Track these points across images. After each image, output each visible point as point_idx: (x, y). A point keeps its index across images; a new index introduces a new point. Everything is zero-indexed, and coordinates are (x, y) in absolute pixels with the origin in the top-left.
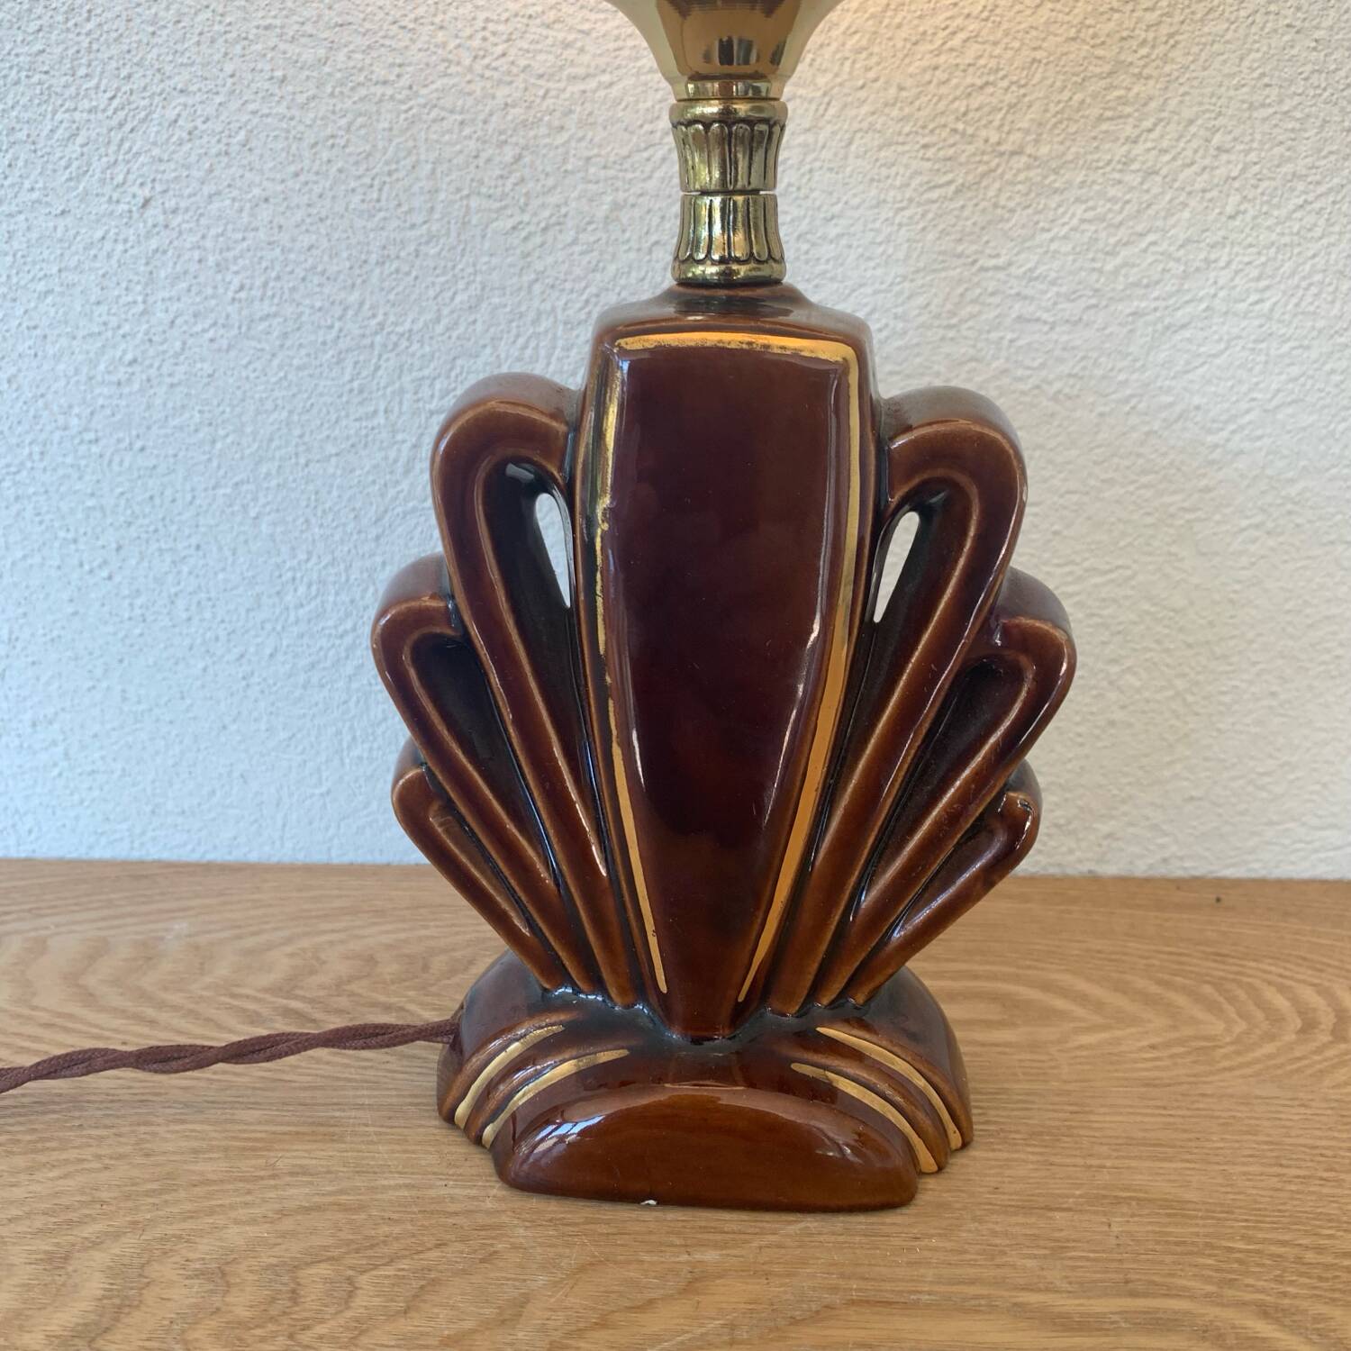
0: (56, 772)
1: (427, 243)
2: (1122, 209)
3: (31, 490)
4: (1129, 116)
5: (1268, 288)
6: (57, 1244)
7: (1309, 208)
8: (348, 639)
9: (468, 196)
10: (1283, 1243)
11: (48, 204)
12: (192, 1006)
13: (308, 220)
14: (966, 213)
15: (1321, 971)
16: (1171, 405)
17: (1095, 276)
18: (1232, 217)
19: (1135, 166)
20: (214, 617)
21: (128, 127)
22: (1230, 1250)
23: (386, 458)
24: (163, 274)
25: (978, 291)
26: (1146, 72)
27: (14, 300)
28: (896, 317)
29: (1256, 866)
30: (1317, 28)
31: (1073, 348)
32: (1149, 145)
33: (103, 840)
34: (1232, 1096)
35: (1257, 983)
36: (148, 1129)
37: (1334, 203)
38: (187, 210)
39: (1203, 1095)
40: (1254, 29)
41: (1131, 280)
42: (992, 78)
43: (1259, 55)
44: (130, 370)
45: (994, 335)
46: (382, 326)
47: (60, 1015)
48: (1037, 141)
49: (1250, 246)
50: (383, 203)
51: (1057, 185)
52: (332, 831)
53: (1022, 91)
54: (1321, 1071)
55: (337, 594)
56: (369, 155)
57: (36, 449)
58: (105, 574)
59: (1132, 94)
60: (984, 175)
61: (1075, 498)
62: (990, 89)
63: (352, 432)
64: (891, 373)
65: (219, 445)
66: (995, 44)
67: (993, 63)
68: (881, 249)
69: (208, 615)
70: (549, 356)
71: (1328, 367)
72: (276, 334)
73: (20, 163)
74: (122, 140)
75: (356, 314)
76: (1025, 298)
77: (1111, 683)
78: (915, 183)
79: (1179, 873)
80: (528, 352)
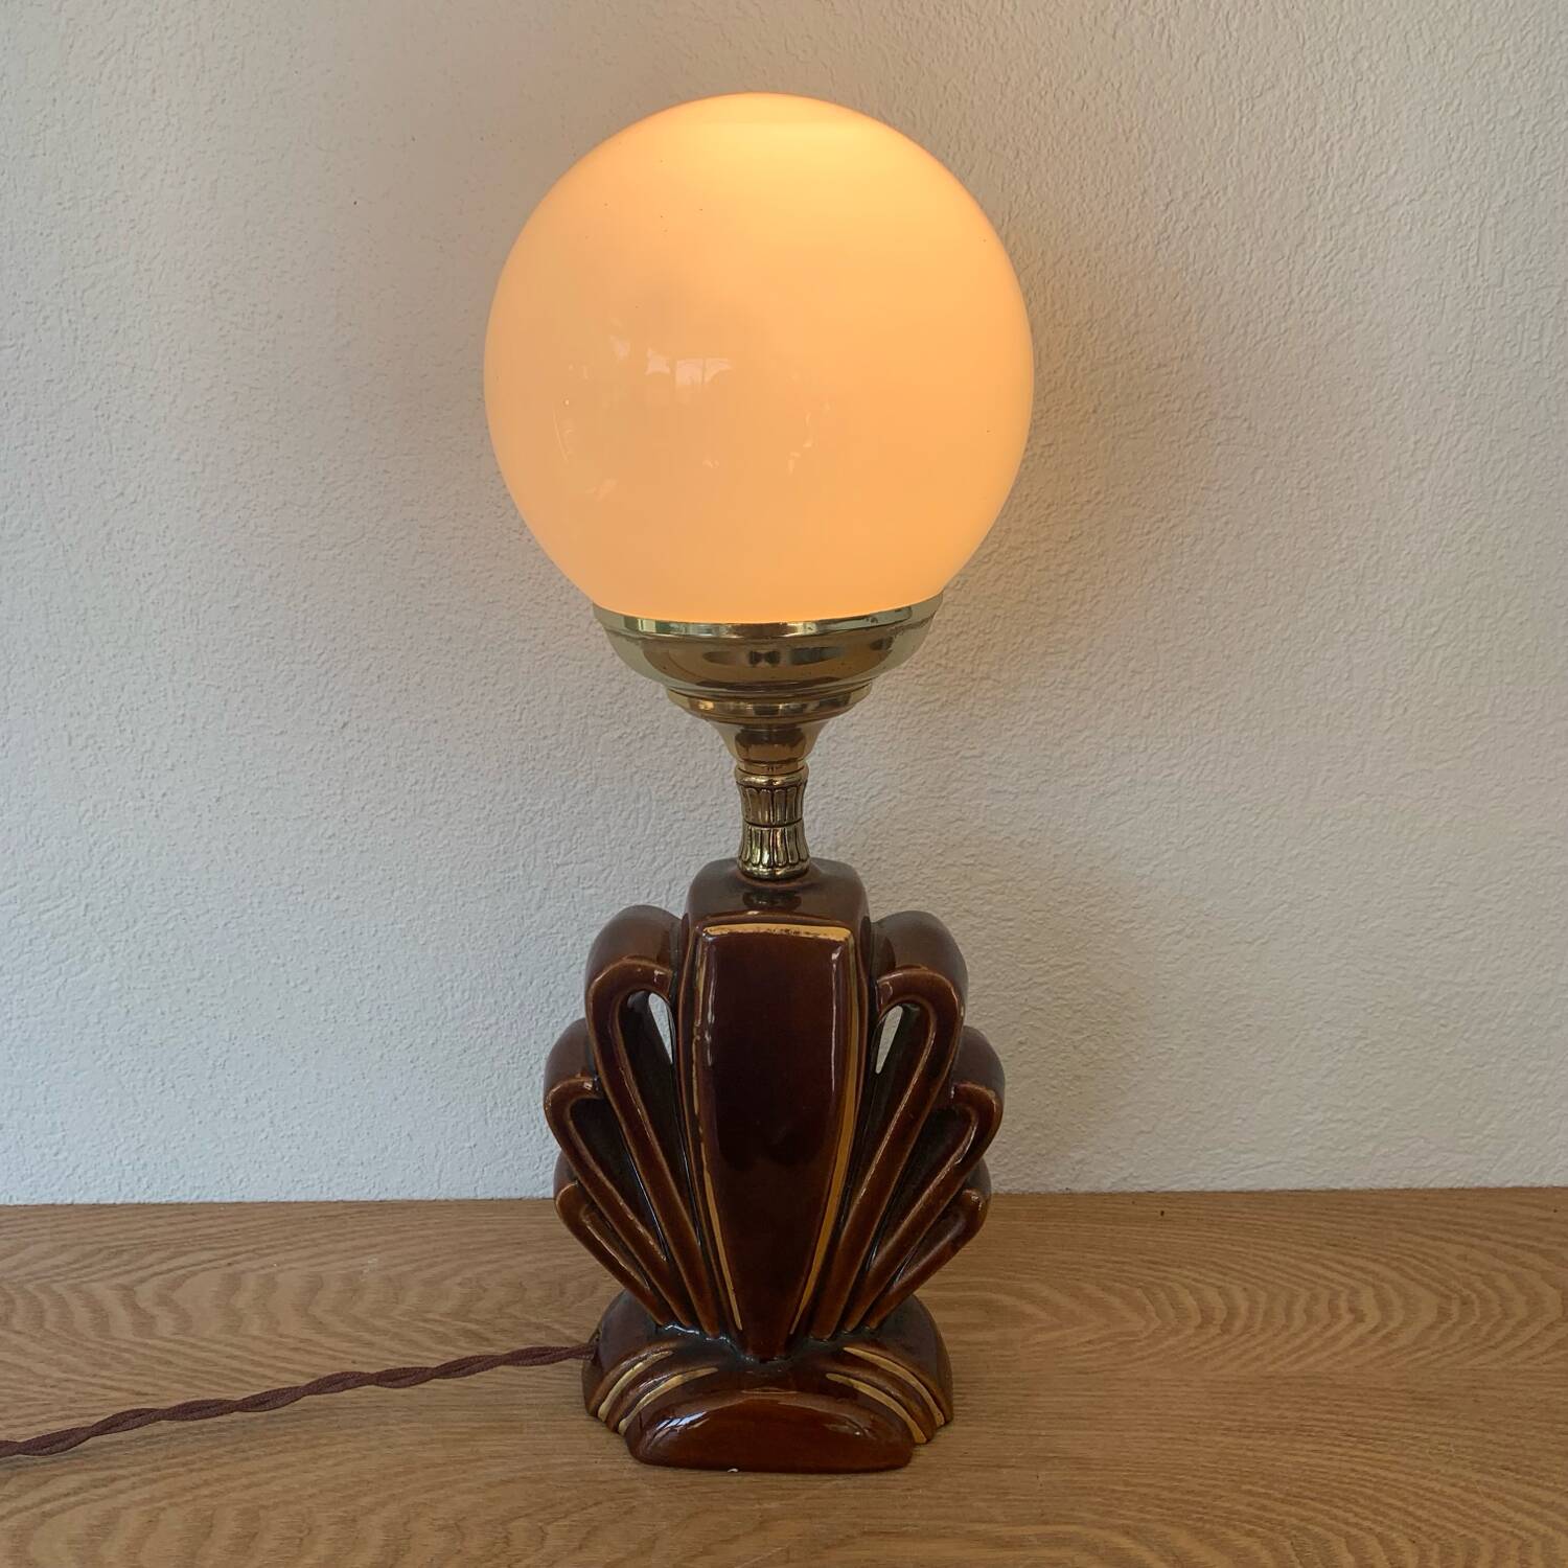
0: (263, 1136)
1: (556, 749)
2: (1064, 716)
3: (251, 929)
4: (1066, 651)
5: (1175, 765)
6: (345, 1512)
7: (1202, 710)
8: (492, 1031)
9: (586, 717)
10: (1150, 1485)
11: (270, 727)
12: (396, 1330)
13: (467, 735)
14: (949, 720)
15: (1225, 1275)
16: (1109, 848)
17: (1046, 760)
18: (1145, 718)
19: (1072, 685)
20: (390, 1016)
21: (331, 675)
22: (1113, 1491)
23: (523, 898)
24: (356, 775)
25: (960, 773)
26: (1077, 622)
27: (243, 794)
28: (901, 792)
29: (1197, 1182)
30: (1201, 589)
31: (1033, 810)
32: (1083, 670)
33: (299, 1186)
34: (1138, 1379)
35: (1176, 1287)
36: (386, 1428)
37: (1221, 706)
38: (375, 730)
39: (1120, 1379)
40: (1154, 591)
41: (1074, 762)
42: (965, 629)
43: (1158, 609)
44: (330, 842)
45: (974, 803)
46: (521, 807)
47: (302, 1341)
48: (1000, 670)
49: (1161, 736)
50: (523, 722)
51: (1015, 699)
52: (477, 1175)
53: (988, 637)
54: (1206, 1358)
55: (484, 997)
56: (513, 689)
57: (256, 900)
58: (306, 988)
59: (1068, 636)
60: (961, 694)
61: (1040, 915)
62: (963, 637)
63: (498, 881)
64: (899, 830)
65: (396, 893)
66: (967, 605)
67: (966, 619)
68: (889, 745)
69: (386, 1017)
70: (646, 824)
71: (1224, 819)
72: (441, 814)
73: (250, 700)
74: (327, 684)
75: (503, 799)
76: (995, 777)
77: (1075, 1047)
78: (911, 701)
79: (1137, 1189)
80: (630, 822)
